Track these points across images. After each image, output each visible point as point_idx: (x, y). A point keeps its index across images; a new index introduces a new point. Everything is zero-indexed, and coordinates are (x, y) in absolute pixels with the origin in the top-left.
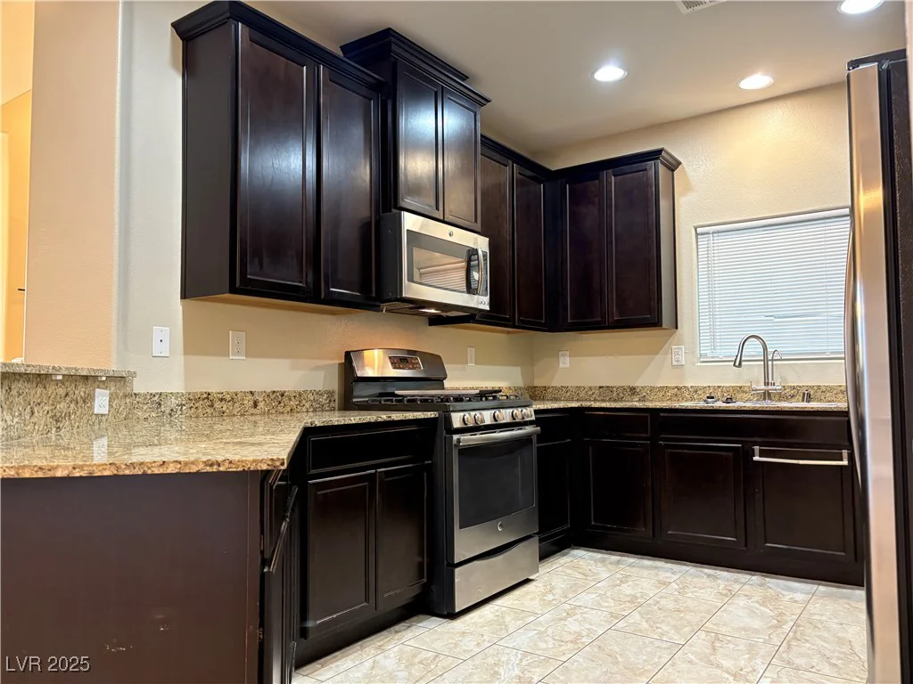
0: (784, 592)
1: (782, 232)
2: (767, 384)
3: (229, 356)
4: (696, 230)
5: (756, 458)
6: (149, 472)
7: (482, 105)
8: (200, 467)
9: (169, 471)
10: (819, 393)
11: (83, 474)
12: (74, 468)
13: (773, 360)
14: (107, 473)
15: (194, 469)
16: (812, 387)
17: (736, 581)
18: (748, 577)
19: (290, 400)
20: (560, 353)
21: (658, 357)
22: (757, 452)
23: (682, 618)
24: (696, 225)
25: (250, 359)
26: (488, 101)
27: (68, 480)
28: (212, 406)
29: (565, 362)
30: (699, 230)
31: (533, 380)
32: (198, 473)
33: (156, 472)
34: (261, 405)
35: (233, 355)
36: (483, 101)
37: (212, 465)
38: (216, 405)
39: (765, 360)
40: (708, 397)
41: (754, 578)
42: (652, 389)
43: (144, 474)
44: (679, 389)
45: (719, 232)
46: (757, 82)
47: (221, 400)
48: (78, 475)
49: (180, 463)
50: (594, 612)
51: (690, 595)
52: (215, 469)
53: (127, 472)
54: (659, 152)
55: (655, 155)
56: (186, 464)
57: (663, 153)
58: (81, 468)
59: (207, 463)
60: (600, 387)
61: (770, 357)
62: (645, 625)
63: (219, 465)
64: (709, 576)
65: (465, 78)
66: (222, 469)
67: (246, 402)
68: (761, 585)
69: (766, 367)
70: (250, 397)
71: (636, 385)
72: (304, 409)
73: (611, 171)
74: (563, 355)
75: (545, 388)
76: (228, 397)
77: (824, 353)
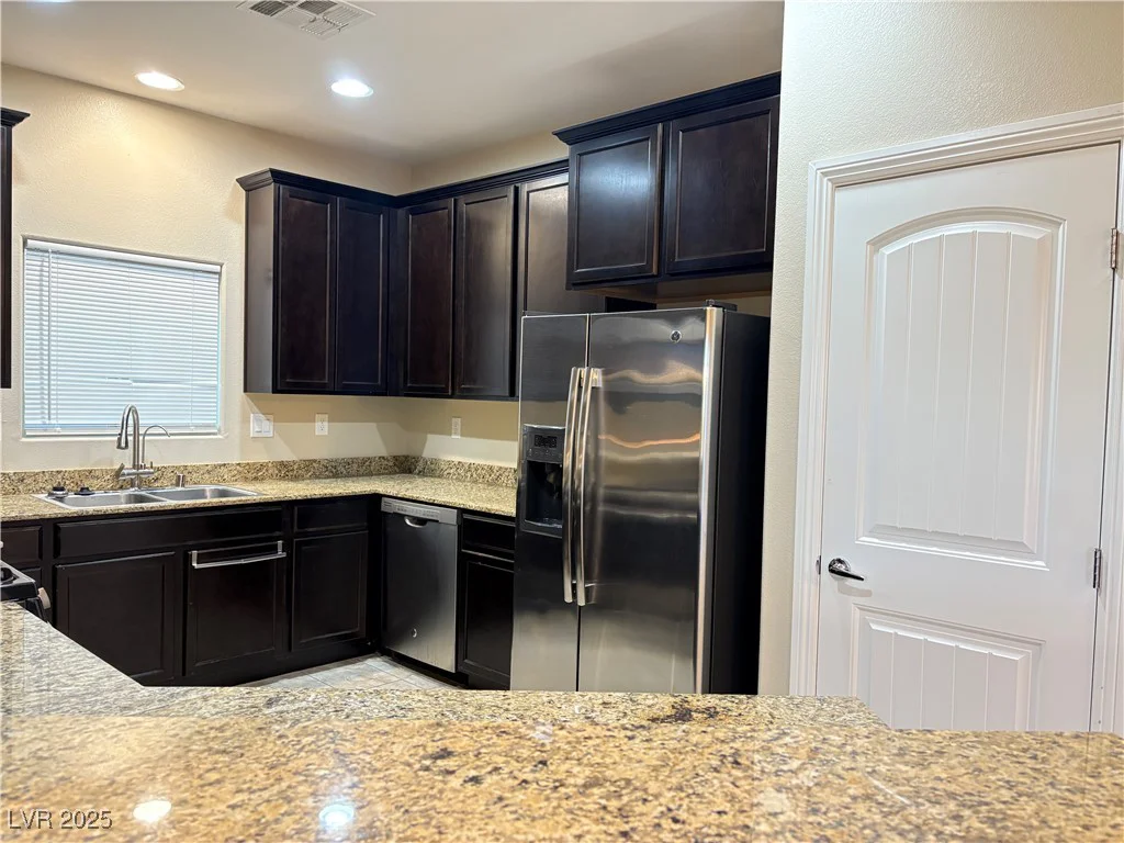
2: (135, 467)
5: (195, 564)
13: (145, 435)
39: (135, 435)
40: (58, 488)
55: (12, 119)
69: (136, 445)
77: (187, 426)
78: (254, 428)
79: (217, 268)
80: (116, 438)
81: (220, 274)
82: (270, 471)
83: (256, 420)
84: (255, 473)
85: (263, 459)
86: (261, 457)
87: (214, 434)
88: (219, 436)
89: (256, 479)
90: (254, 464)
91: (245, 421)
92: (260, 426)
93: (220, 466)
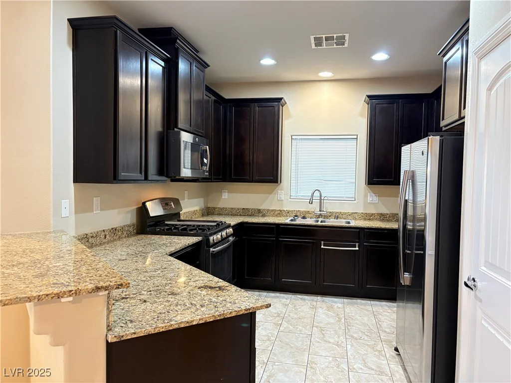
0: (334, 304)
1: (326, 142)
2: (320, 211)
3: (93, 211)
4: (292, 136)
5: (322, 247)
6: (226, 317)
7: (206, 68)
8: (243, 312)
9: (233, 315)
10: (341, 215)
11: (203, 322)
12: (200, 320)
13: (323, 200)
14: (211, 320)
15: (241, 313)
16: (338, 212)
17: (313, 300)
18: (316, 298)
19: (119, 232)
20: (223, 191)
21: (271, 196)
22: (322, 244)
23: (303, 322)
24: (292, 134)
25: (102, 212)
26: (209, 66)
27: (198, 325)
28: (88, 241)
29: (225, 195)
30: (293, 137)
31: (207, 204)
32: (243, 314)
33: (228, 316)
34: (107, 237)
35: (95, 211)
36: (207, 66)
37: (247, 310)
38: (90, 241)
39: (321, 199)
40: (295, 216)
41: (319, 298)
42: (268, 210)
43: (225, 319)
44: (280, 211)
45: (301, 139)
46: (326, 74)
47: (92, 237)
48: (201, 322)
49: (236, 311)
50: (266, 324)
51: (299, 310)
52: (248, 312)
53: (218, 318)
54: (281, 99)
55: (279, 100)
56: (239, 311)
57: (283, 100)
58: (202, 319)
59: (246, 310)
60: (243, 209)
61: (322, 198)
62: (291, 328)
63: (250, 310)
64: (301, 299)
65: (197, 51)
66: (251, 311)
67: (101, 236)
68: (323, 301)
69: (321, 202)
70: (103, 233)
71: (261, 208)
72: (124, 236)
73: (256, 104)
74: (225, 192)
75: (214, 208)
76: (95, 235)
77: (343, 197)
78: (369, 199)
79: (356, 137)
80: (309, 200)
81: (357, 139)
82: (376, 217)
83: (371, 196)
84: (369, 217)
85: (374, 212)
86: (373, 211)
87: (353, 201)
88: (355, 202)
89: (370, 219)
90: (369, 213)
91: (366, 196)
92: (372, 198)
93: (354, 213)
